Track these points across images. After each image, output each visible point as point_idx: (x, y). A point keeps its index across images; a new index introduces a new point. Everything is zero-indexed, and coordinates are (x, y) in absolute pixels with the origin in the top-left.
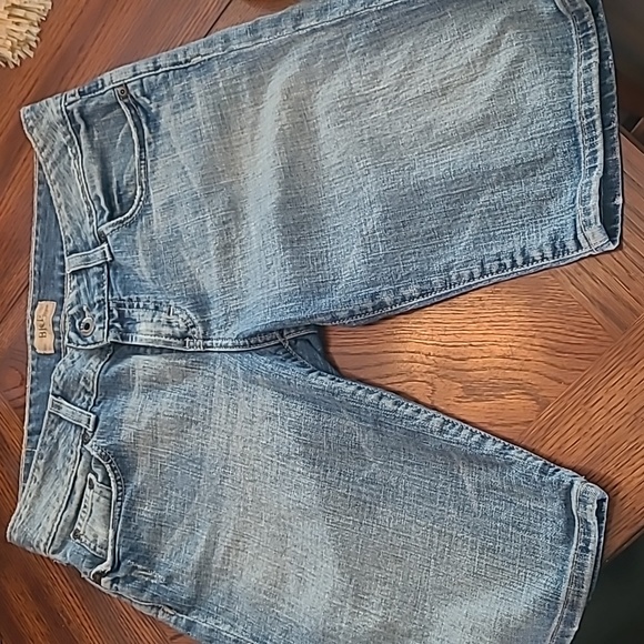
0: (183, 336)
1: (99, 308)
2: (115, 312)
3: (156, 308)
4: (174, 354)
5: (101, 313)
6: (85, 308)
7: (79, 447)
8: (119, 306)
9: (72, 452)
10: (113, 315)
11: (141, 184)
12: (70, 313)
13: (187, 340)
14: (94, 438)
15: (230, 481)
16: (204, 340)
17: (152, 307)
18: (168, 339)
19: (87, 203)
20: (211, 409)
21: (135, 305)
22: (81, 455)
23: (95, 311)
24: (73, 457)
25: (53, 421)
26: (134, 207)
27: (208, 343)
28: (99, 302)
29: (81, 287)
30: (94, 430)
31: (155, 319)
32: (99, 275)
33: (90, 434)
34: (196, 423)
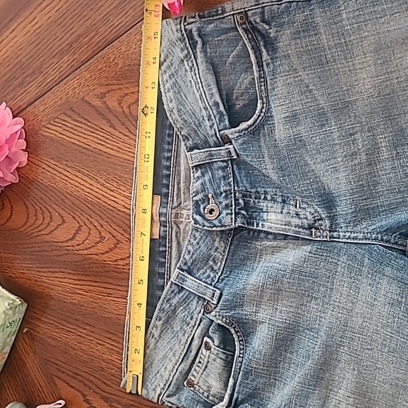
0: (310, 227)
1: (226, 197)
2: (241, 201)
3: (284, 201)
4: (300, 242)
5: (228, 201)
6: (210, 196)
7: (201, 315)
8: (244, 196)
9: (191, 319)
10: (239, 204)
11: (261, 98)
12: (195, 199)
13: (313, 230)
14: (217, 309)
15: (346, 349)
16: (330, 231)
17: (280, 200)
18: (297, 229)
19: (206, 109)
20: (332, 289)
21: (262, 197)
22: (201, 321)
23: (221, 199)
24: (192, 323)
25: (173, 292)
26: (255, 117)
27: (335, 234)
28: (225, 191)
29: (207, 178)
30: (218, 303)
31: (284, 211)
32: (223, 169)
33: (213, 306)
34: (316, 299)
